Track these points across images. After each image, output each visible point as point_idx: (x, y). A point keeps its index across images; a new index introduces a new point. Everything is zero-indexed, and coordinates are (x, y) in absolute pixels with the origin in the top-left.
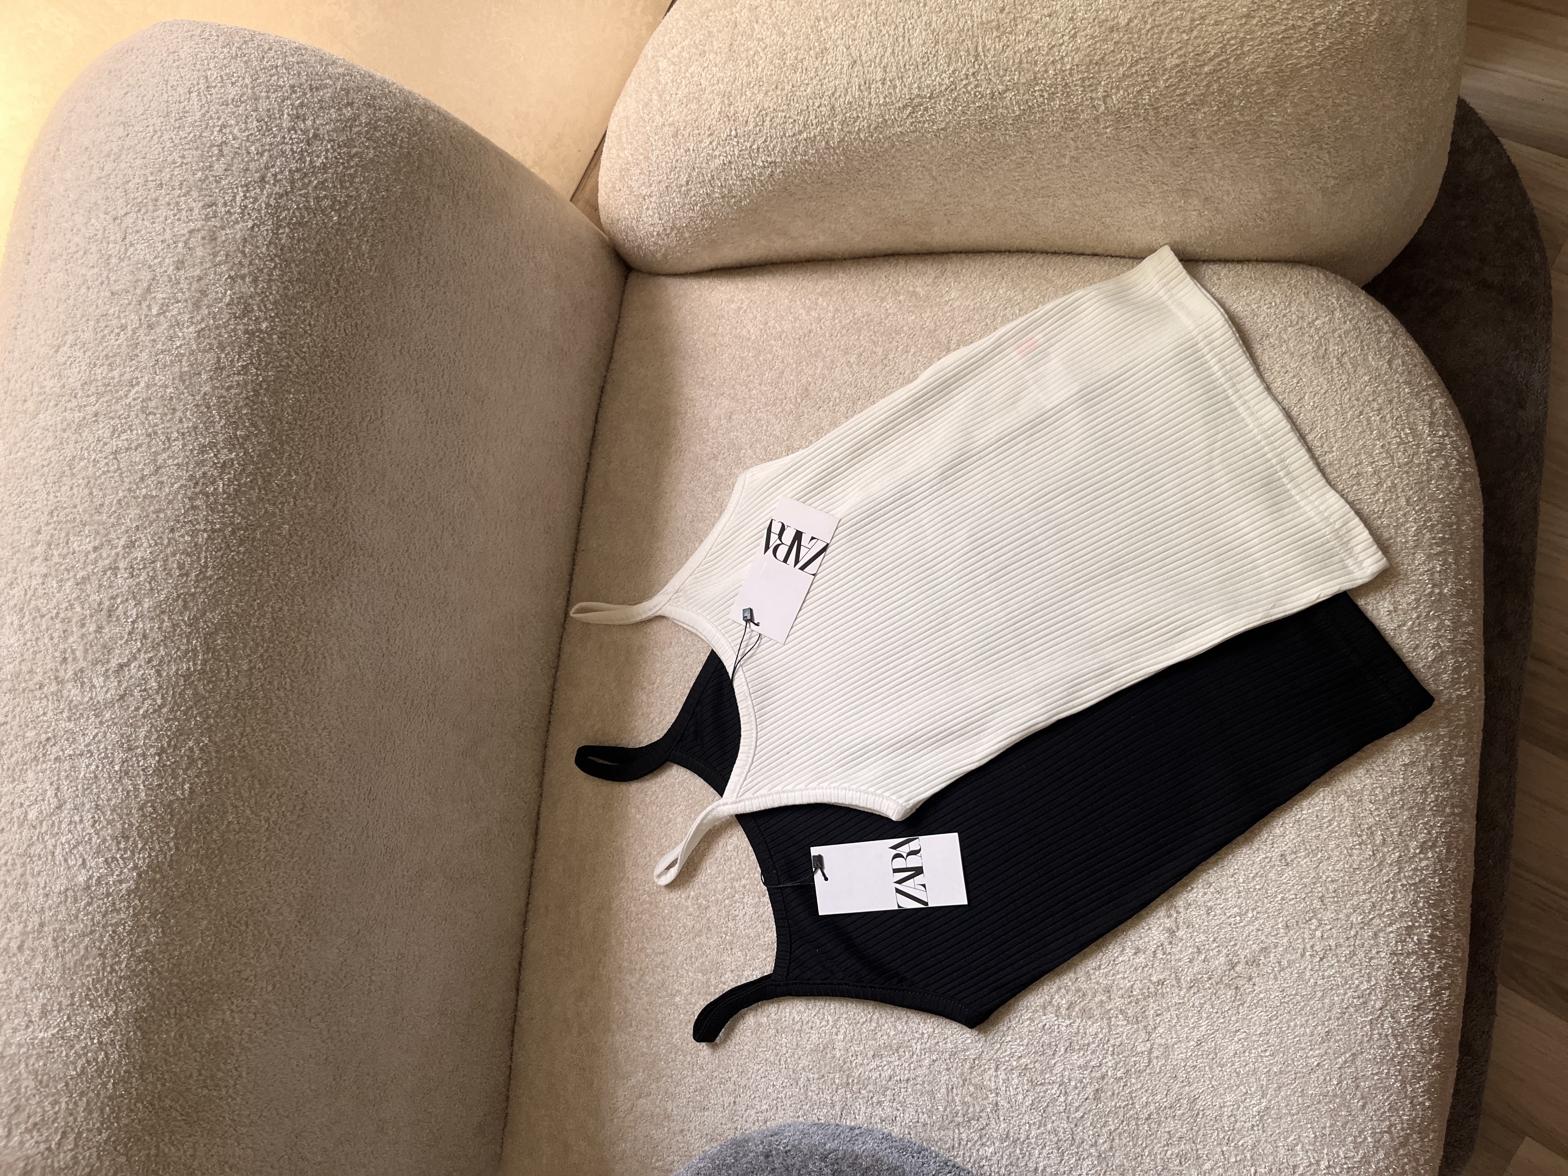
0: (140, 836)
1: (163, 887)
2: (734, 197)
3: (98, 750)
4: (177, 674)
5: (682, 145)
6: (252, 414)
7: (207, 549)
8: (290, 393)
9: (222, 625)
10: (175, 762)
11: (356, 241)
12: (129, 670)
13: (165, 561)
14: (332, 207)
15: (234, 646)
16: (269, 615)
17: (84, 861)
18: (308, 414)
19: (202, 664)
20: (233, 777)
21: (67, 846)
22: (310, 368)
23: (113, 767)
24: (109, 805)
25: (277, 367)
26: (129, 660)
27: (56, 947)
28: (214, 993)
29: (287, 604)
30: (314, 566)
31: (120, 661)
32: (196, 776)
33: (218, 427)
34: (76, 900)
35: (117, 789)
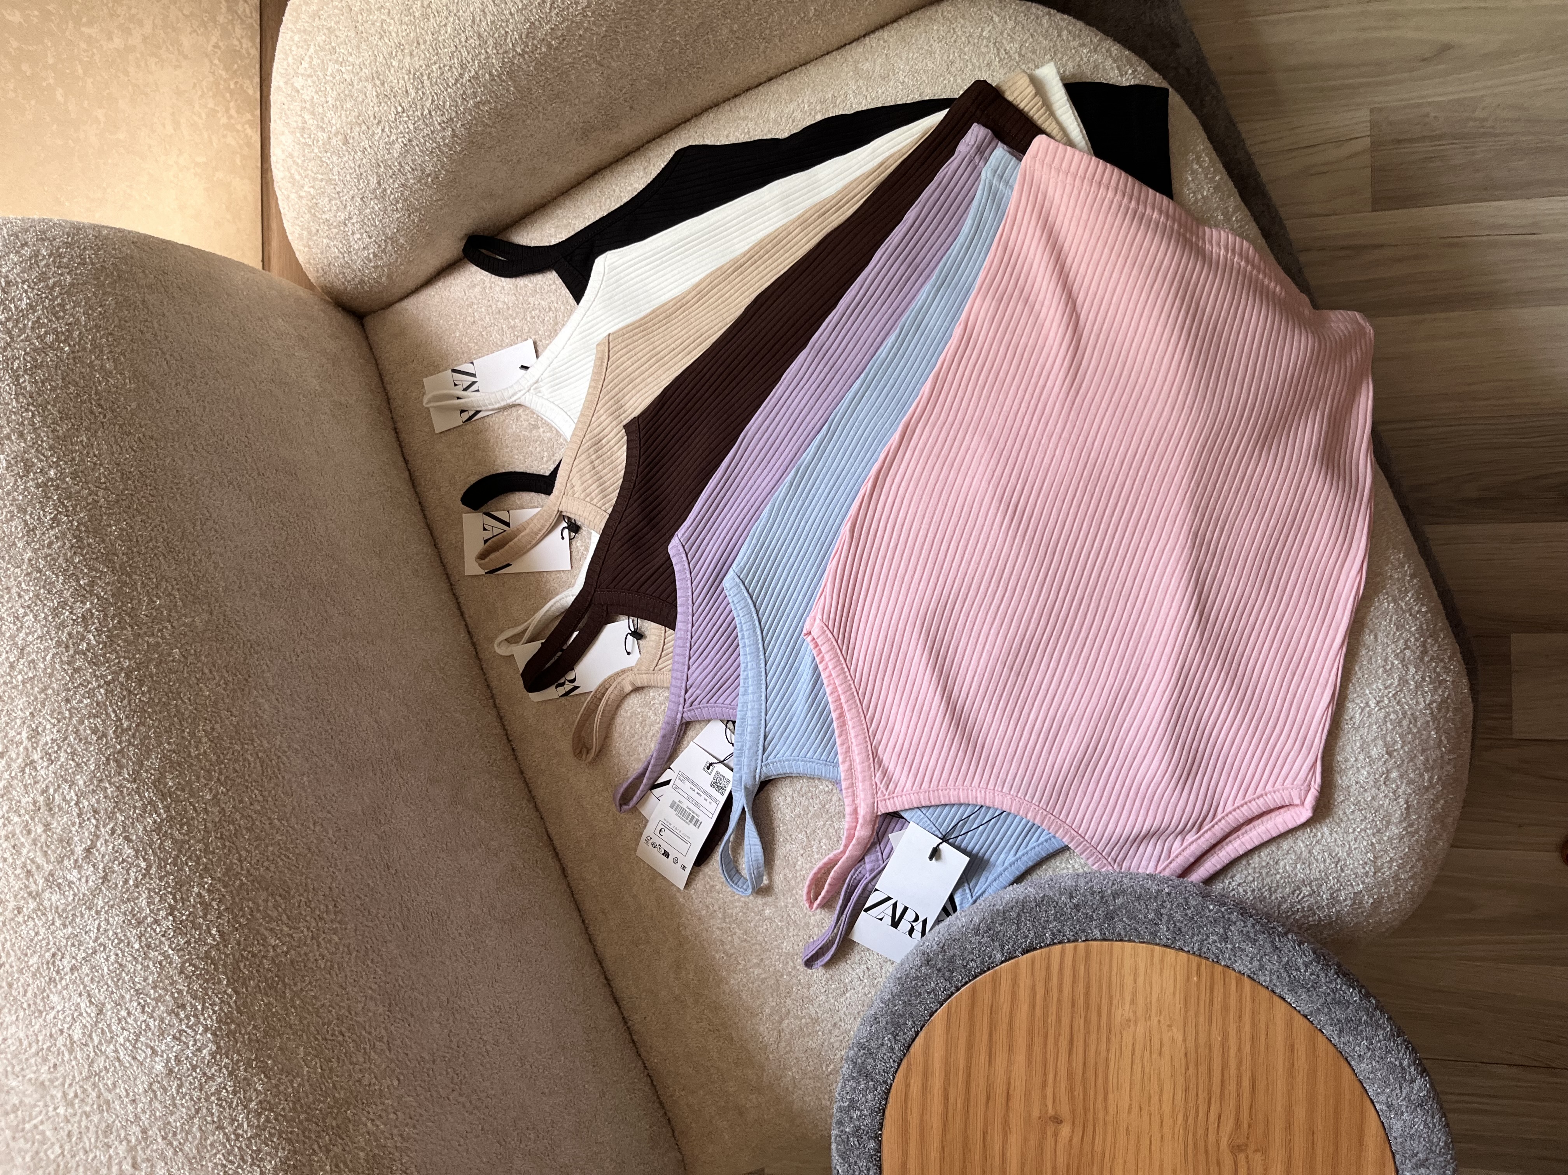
0: (195, 997)
1: (243, 1035)
2: (429, 175)
3: (109, 939)
4: (146, 831)
5: (357, 149)
6: (85, 560)
7: (111, 703)
8: (110, 526)
9: (164, 767)
10: (190, 914)
11: (98, 362)
12: (97, 850)
13: (77, 732)
14: (57, 339)
15: (187, 782)
16: (205, 740)
17: (152, 1048)
18: (139, 538)
19: (165, 812)
20: (254, 903)
21: (128, 1044)
22: (117, 495)
23: (132, 947)
24: (149, 984)
25: (85, 507)
26: (92, 841)
27: (171, 1144)
28: (346, 1112)
29: (216, 722)
30: (222, 677)
31: (84, 846)
32: (218, 918)
33: (59, 586)
34: (165, 1090)
35: (148, 966)
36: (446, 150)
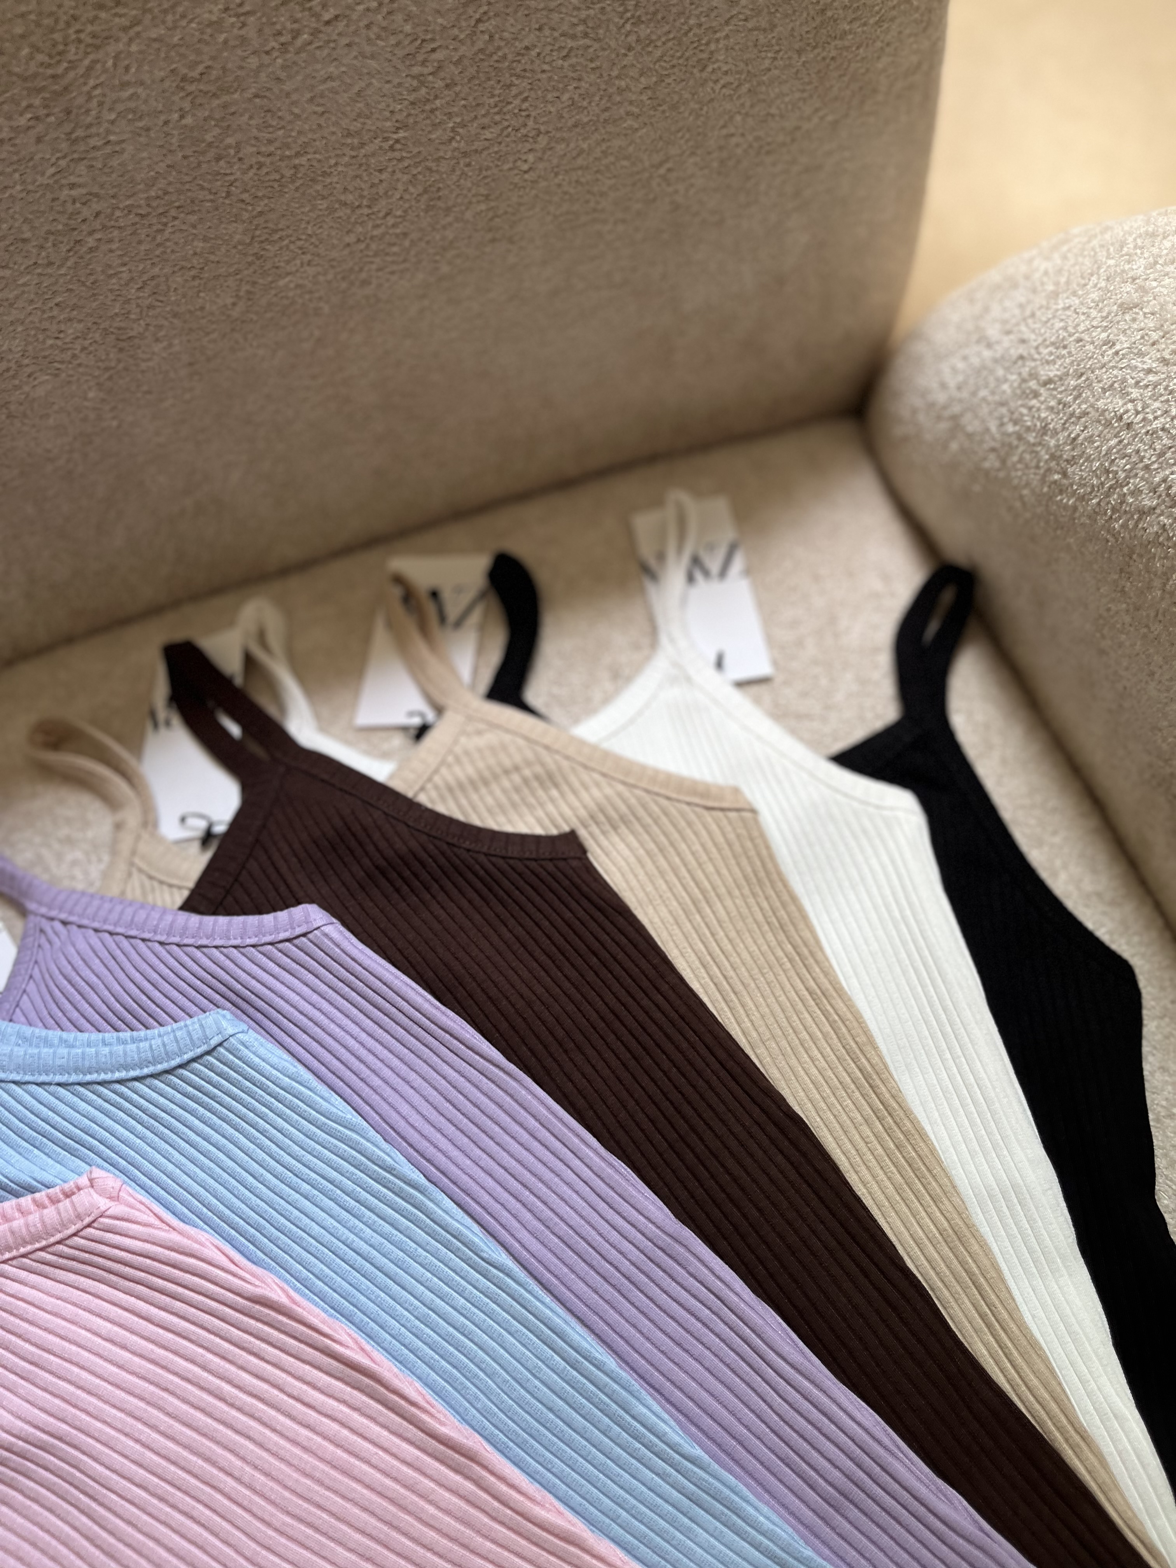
36: (1114, 499)
